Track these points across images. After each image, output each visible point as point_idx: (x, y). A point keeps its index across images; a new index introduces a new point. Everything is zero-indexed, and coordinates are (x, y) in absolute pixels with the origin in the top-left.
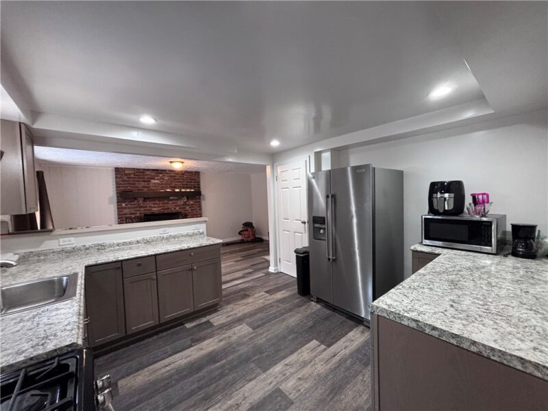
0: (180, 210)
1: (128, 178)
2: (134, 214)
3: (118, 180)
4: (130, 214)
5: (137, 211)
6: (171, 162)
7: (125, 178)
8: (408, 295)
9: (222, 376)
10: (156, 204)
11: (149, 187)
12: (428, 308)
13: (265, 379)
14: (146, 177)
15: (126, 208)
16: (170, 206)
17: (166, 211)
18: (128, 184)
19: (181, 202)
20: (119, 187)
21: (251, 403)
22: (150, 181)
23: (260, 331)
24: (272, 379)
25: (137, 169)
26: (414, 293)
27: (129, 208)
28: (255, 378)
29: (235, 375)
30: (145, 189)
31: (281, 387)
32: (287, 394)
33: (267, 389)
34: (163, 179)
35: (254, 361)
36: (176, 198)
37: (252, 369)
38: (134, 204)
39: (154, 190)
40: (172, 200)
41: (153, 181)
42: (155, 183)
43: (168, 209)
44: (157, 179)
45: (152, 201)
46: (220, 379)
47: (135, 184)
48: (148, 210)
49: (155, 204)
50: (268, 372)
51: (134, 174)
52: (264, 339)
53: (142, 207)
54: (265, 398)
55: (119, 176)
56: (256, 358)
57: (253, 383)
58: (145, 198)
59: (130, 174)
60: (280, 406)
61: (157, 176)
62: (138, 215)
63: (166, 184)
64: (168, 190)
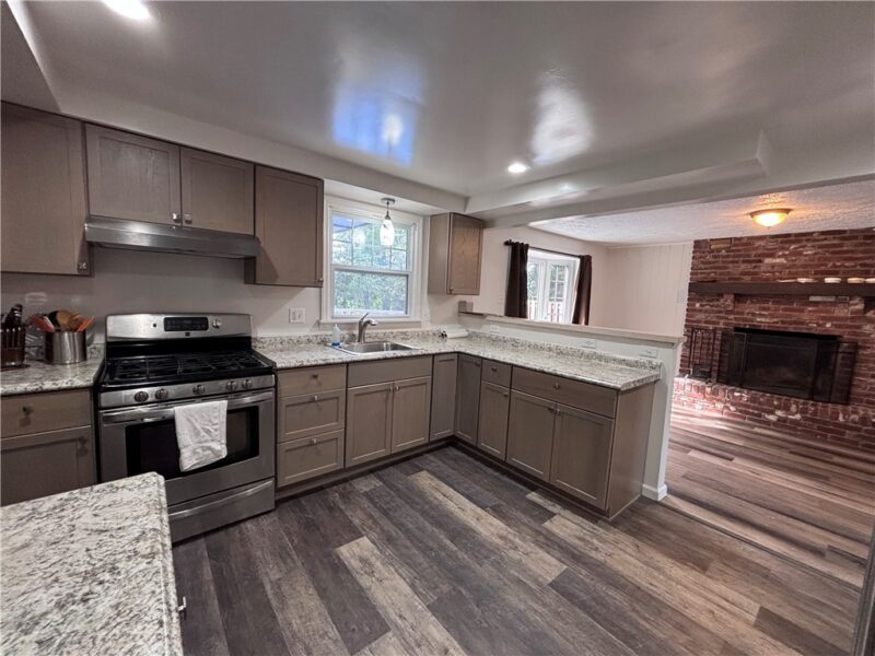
0: (836, 332)
1: (715, 257)
2: (713, 323)
3: (696, 261)
4: (706, 322)
5: (722, 318)
6: (752, 214)
7: (709, 258)
8: (95, 538)
9: (426, 550)
10: (768, 309)
11: (756, 273)
12: (14, 539)
13: (412, 608)
14: (754, 253)
15: (700, 311)
16: (805, 317)
17: (791, 329)
18: (712, 268)
19: (841, 312)
20: (696, 274)
21: (370, 589)
22: (760, 261)
23: (551, 597)
24: (412, 620)
25: (736, 239)
26: (82, 555)
27: (706, 311)
28: (417, 593)
29: (425, 565)
30: (747, 279)
31: (390, 634)
32: (373, 644)
33: (390, 610)
34: (800, 254)
35: (454, 589)
36: (832, 299)
37: (437, 587)
38: (717, 306)
39: (768, 279)
40: (816, 304)
41: (768, 261)
42: (773, 266)
43: (802, 323)
44: (784, 256)
45: (758, 302)
46: (418, 548)
47: (726, 268)
48: (745, 320)
49: (764, 309)
50: (429, 614)
51: (728, 250)
52: (522, 607)
53: (731, 312)
54: (374, 607)
55: (698, 254)
56: (464, 592)
57: (407, 590)
58: (740, 295)
59: (719, 250)
60: (354, 630)
61: (783, 249)
62: (721, 326)
63: (804, 266)
64: (803, 280)
